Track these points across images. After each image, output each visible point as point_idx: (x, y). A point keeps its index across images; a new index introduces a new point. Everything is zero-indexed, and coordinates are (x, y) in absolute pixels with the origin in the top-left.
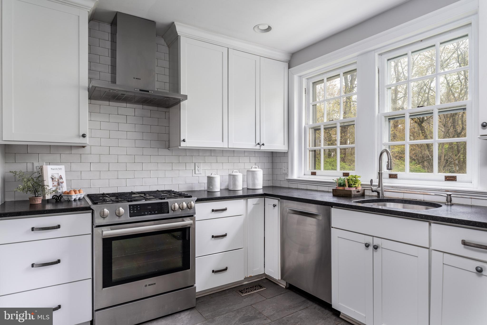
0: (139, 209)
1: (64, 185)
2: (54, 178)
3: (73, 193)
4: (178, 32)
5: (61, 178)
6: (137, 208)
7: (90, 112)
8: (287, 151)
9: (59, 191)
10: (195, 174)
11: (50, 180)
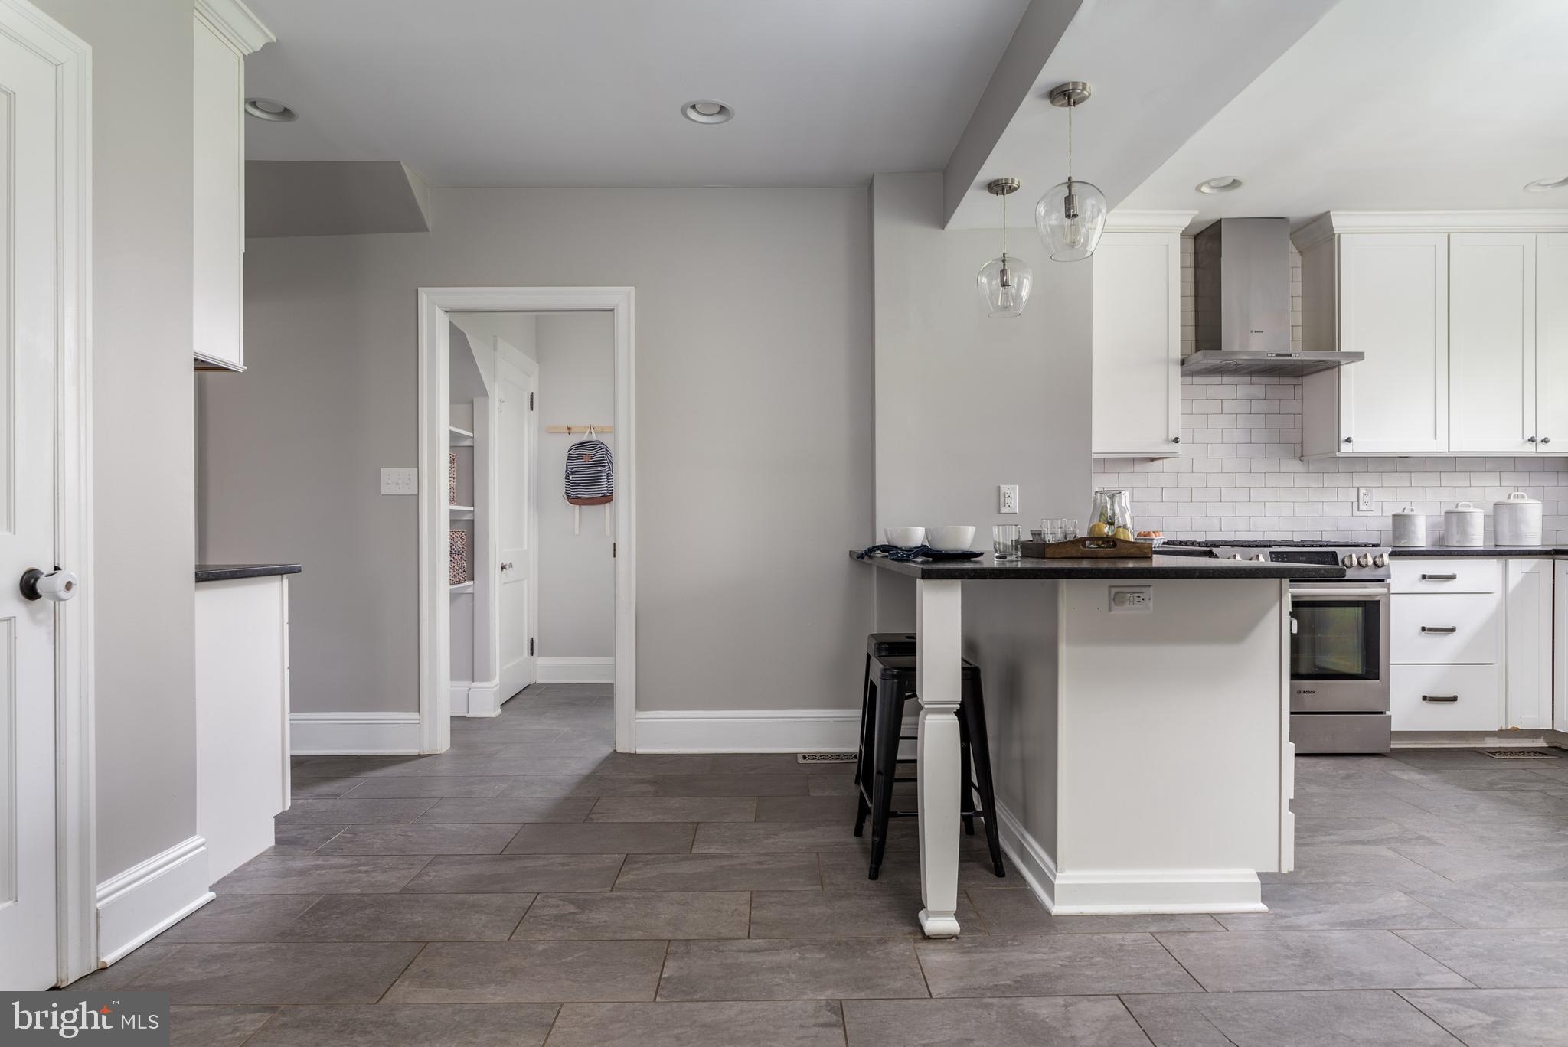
4: (1334, 229)
10: (1358, 510)
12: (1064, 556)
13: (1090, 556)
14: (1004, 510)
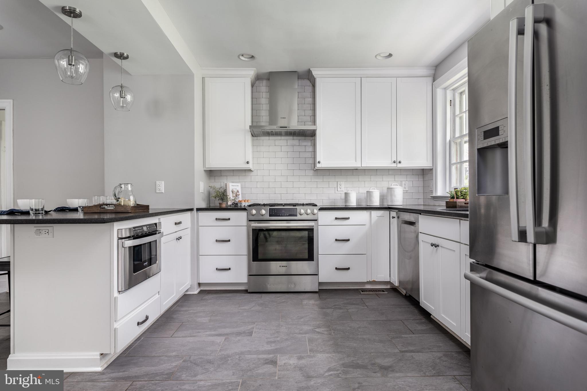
0: (276, 211)
1: (240, 196)
2: (233, 191)
3: (243, 202)
4: (314, 76)
5: (238, 192)
6: (275, 211)
7: (253, 146)
8: (431, 168)
9: (236, 200)
10: (337, 191)
11: (231, 193)
12: (92, 212)
13: (103, 212)
14: (158, 191)
